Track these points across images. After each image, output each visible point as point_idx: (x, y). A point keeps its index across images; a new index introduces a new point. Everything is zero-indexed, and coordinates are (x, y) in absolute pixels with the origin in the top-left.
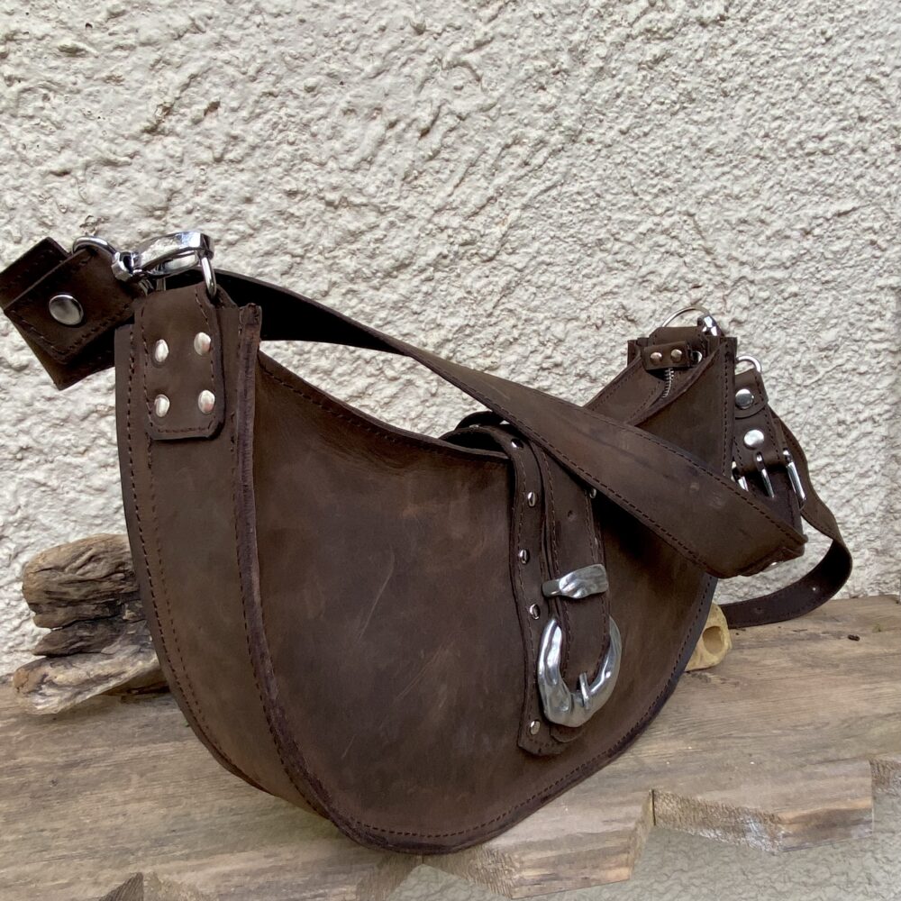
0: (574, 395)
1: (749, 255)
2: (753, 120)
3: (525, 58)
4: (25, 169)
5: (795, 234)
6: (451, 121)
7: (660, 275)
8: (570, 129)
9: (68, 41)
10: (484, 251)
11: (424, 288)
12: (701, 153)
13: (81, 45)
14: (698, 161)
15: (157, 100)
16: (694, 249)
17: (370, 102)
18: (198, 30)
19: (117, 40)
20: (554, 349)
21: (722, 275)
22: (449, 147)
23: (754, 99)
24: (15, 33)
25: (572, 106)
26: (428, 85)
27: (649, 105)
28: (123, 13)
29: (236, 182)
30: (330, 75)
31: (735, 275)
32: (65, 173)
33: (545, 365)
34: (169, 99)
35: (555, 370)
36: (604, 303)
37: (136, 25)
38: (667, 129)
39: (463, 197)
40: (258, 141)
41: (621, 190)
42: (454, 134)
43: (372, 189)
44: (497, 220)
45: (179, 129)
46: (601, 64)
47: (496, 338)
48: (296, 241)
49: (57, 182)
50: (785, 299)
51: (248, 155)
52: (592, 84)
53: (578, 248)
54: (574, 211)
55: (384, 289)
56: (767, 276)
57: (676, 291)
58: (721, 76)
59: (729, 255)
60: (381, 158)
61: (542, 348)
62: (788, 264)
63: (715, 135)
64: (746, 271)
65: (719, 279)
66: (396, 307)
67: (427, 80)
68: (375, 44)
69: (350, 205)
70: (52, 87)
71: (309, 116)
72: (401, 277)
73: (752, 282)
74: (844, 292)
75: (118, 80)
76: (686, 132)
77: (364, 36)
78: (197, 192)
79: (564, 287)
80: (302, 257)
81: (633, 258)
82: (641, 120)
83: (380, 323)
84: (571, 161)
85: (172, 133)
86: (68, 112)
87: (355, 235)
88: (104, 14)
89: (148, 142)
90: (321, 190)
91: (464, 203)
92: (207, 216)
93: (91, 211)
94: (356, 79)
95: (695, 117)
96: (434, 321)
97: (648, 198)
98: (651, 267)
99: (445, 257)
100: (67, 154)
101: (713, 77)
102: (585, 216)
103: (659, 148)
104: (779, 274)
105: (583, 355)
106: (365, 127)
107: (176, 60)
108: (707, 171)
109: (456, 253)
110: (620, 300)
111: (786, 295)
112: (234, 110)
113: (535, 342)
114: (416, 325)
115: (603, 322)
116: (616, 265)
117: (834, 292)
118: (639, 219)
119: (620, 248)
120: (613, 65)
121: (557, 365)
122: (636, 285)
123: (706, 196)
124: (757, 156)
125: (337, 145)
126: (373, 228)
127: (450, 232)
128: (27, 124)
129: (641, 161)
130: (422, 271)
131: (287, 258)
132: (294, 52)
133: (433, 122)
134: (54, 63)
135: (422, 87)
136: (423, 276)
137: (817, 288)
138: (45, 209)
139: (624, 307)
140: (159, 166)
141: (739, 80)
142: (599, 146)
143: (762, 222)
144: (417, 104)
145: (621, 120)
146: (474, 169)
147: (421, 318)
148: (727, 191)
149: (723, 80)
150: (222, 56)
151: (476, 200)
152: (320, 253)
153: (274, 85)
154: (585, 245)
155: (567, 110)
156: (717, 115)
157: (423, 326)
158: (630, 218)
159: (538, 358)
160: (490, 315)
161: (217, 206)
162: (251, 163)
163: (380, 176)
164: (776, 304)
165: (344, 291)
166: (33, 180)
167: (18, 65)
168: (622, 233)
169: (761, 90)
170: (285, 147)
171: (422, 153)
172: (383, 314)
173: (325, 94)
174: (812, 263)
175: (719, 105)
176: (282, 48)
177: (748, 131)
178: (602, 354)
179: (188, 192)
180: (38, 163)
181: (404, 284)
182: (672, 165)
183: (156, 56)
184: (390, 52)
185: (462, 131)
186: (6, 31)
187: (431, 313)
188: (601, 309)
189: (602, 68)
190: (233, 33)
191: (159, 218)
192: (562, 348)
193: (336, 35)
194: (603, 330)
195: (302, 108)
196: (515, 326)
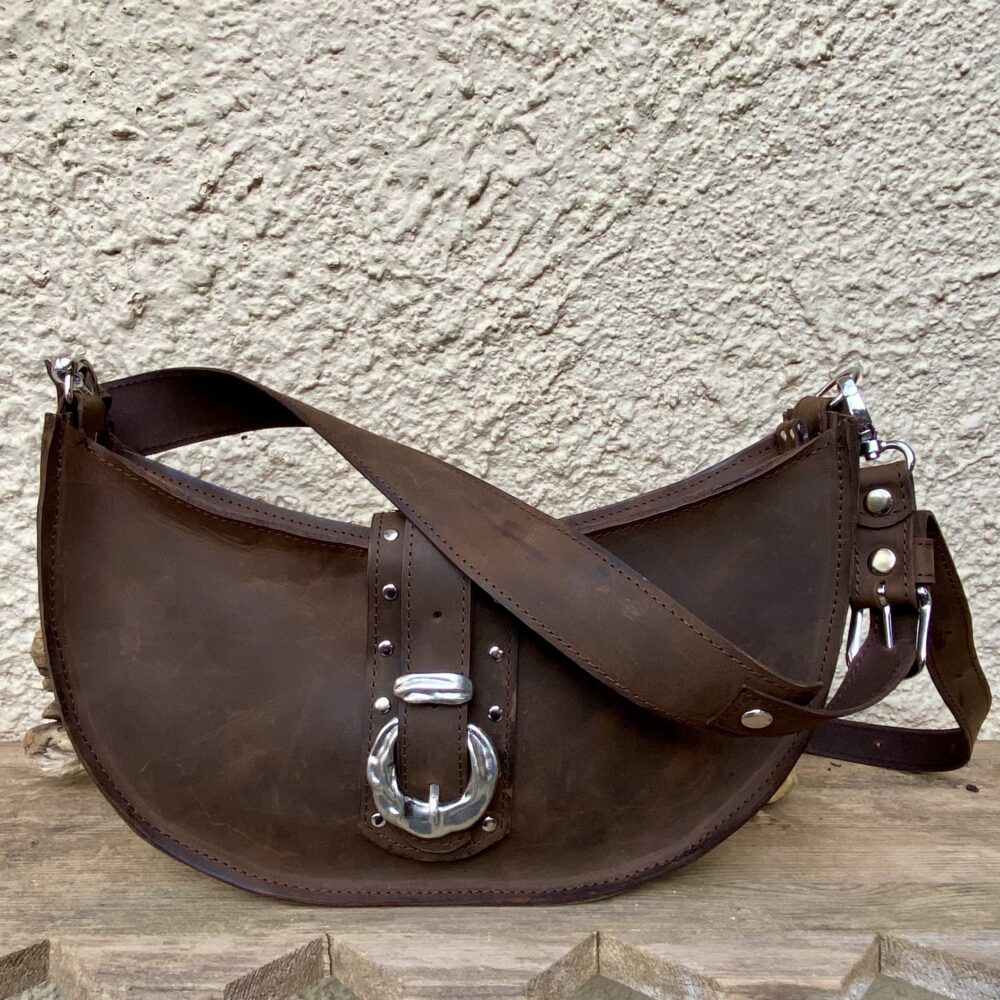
0: (643, 481)
1: (862, 326)
2: (865, 171)
3: (586, 116)
4: (81, 249)
5: (924, 302)
6: (502, 187)
7: (749, 349)
8: (637, 190)
9: (120, 126)
10: (538, 324)
11: (473, 364)
12: (799, 211)
13: (132, 129)
14: (796, 220)
15: (202, 178)
16: (791, 320)
17: (415, 171)
18: (241, 108)
19: (166, 122)
20: (621, 430)
21: (827, 349)
22: (500, 215)
23: (866, 147)
24: (72, 120)
25: (639, 165)
26: (477, 151)
27: (734, 160)
28: (172, 95)
29: (279, 257)
30: (374, 146)
31: (843, 350)
32: (115, 252)
33: (609, 448)
34: (212, 178)
35: (622, 454)
36: (680, 380)
37: (183, 106)
38: (756, 186)
39: (517, 267)
40: (300, 215)
41: (700, 255)
42: (506, 201)
43: (415, 261)
44: (554, 290)
45: (223, 205)
46: (672, 118)
47: (553, 416)
48: (338, 315)
49: (108, 261)
50: (912, 377)
51: (290, 229)
52: (664, 140)
53: (650, 319)
54: (644, 279)
55: (430, 363)
56: (885, 350)
57: (768, 367)
58: (822, 123)
59: (835, 326)
60: (427, 228)
61: (606, 429)
62: (914, 336)
63: (816, 190)
64: (858, 344)
65: (823, 353)
66: (443, 382)
67: (476, 146)
68: (420, 112)
69: (394, 278)
70: (106, 170)
71: (351, 188)
72: (448, 351)
73: (866, 358)
74: (993, 370)
75: (166, 161)
76: (779, 188)
77: (409, 104)
78: (240, 267)
79: (632, 363)
80: (345, 331)
81: (716, 329)
82: (724, 178)
83: (426, 399)
84: (639, 225)
85: (216, 210)
86: (119, 193)
87: (399, 309)
88: (154, 98)
89: (194, 220)
90: (363, 263)
91: (516, 273)
92: (250, 291)
93: (138, 288)
94: (401, 149)
95: (791, 171)
96: (483, 397)
97: (733, 263)
98: (738, 340)
99: (496, 330)
100: (118, 234)
101: (813, 125)
102: (657, 284)
103: (746, 207)
104: (902, 348)
105: (654, 437)
106: (410, 197)
107: (221, 138)
108: (806, 231)
109: (508, 327)
110: (700, 376)
111: (912, 372)
112: (277, 186)
113: (598, 422)
114: (465, 402)
115: (678, 402)
116: (695, 338)
117: (978, 370)
118: (722, 287)
119: (700, 319)
120: (688, 118)
121: (624, 448)
122: (719, 361)
123: (807, 258)
124: (872, 212)
125: (380, 216)
126: (417, 300)
127: (500, 304)
128: (84, 206)
129: (724, 222)
130: (471, 345)
131: (329, 333)
132: (336, 125)
133: (483, 190)
134: (107, 147)
135: (471, 152)
136: (472, 351)
137: (954, 365)
138: (97, 287)
139: (704, 385)
140: (203, 243)
141: (846, 126)
142: (673, 208)
143: (879, 287)
144: (465, 172)
145: (700, 177)
146: (529, 237)
147: (470, 394)
148: (833, 254)
149: (826, 128)
150: (266, 132)
151: (531, 269)
152: (364, 327)
153: (317, 158)
154: (658, 316)
155: (634, 170)
156: (818, 167)
157: (472, 403)
158: (710, 285)
159: (601, 440)
160: (546, 392)
161: (259, 282)
162: (293, 238)
163: (425, 246)
164: (899, 382)
165: (387, 366)
166: (87, 260)
167: (75, 151)
168: (702, 302)
169: (876, 136)
170: (329, 220)
171: (470, 222)
172: (428, 390)
173: (370, 165)
174: (947, 335)
175: (822, 156)
176: (324, 121)
177: (859, 184)
178: (677, 437)
179: (231, 268)
180: (91, 243)
181: (451, 359)
182: (764, 225)
183: (202, 136)
184: (435, 119)
185: (515, 197)
186: (65, 119)
187: (481, 389)
188: (676, 387)
189: (674, 123)
190: (276, 109)
191: (203, 294)
192: (629, 430)
193: (381, 105)
194: (680, 410)
195: (345, 180)
196: (574, 405)
